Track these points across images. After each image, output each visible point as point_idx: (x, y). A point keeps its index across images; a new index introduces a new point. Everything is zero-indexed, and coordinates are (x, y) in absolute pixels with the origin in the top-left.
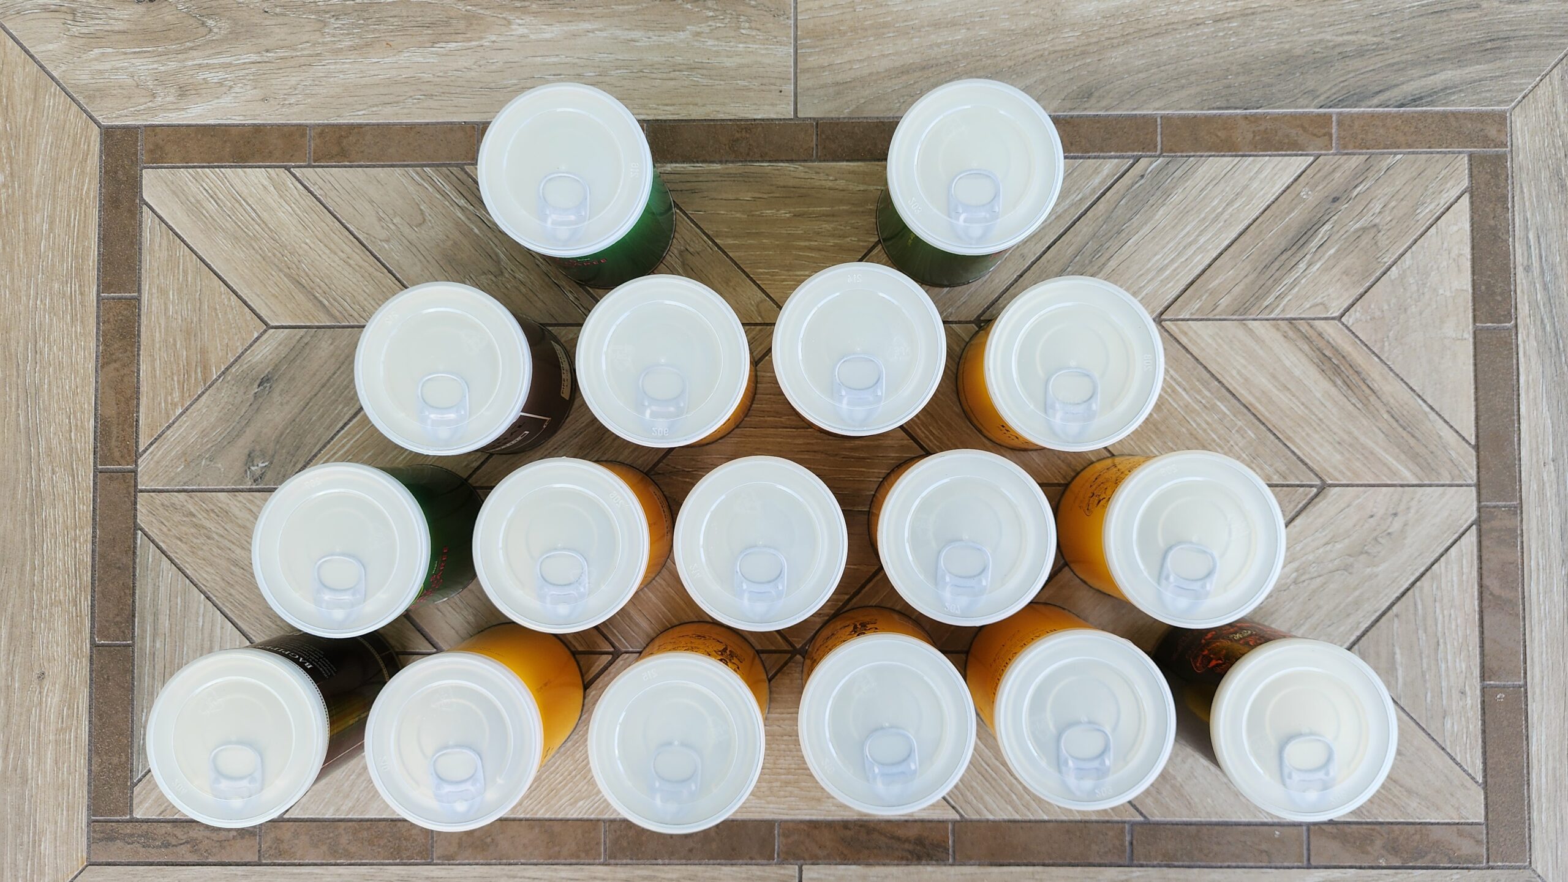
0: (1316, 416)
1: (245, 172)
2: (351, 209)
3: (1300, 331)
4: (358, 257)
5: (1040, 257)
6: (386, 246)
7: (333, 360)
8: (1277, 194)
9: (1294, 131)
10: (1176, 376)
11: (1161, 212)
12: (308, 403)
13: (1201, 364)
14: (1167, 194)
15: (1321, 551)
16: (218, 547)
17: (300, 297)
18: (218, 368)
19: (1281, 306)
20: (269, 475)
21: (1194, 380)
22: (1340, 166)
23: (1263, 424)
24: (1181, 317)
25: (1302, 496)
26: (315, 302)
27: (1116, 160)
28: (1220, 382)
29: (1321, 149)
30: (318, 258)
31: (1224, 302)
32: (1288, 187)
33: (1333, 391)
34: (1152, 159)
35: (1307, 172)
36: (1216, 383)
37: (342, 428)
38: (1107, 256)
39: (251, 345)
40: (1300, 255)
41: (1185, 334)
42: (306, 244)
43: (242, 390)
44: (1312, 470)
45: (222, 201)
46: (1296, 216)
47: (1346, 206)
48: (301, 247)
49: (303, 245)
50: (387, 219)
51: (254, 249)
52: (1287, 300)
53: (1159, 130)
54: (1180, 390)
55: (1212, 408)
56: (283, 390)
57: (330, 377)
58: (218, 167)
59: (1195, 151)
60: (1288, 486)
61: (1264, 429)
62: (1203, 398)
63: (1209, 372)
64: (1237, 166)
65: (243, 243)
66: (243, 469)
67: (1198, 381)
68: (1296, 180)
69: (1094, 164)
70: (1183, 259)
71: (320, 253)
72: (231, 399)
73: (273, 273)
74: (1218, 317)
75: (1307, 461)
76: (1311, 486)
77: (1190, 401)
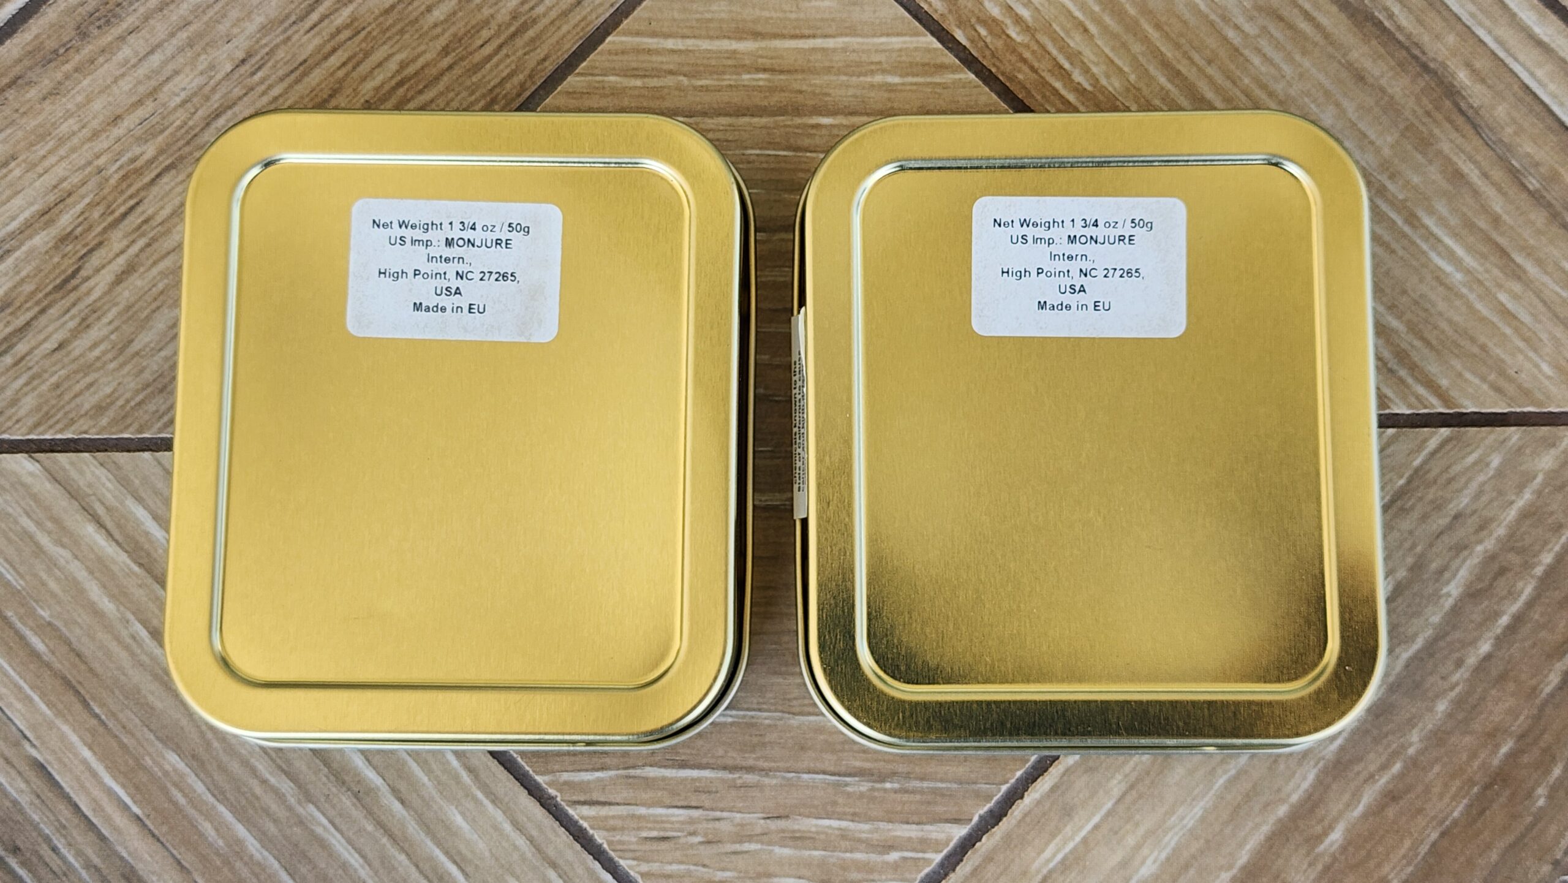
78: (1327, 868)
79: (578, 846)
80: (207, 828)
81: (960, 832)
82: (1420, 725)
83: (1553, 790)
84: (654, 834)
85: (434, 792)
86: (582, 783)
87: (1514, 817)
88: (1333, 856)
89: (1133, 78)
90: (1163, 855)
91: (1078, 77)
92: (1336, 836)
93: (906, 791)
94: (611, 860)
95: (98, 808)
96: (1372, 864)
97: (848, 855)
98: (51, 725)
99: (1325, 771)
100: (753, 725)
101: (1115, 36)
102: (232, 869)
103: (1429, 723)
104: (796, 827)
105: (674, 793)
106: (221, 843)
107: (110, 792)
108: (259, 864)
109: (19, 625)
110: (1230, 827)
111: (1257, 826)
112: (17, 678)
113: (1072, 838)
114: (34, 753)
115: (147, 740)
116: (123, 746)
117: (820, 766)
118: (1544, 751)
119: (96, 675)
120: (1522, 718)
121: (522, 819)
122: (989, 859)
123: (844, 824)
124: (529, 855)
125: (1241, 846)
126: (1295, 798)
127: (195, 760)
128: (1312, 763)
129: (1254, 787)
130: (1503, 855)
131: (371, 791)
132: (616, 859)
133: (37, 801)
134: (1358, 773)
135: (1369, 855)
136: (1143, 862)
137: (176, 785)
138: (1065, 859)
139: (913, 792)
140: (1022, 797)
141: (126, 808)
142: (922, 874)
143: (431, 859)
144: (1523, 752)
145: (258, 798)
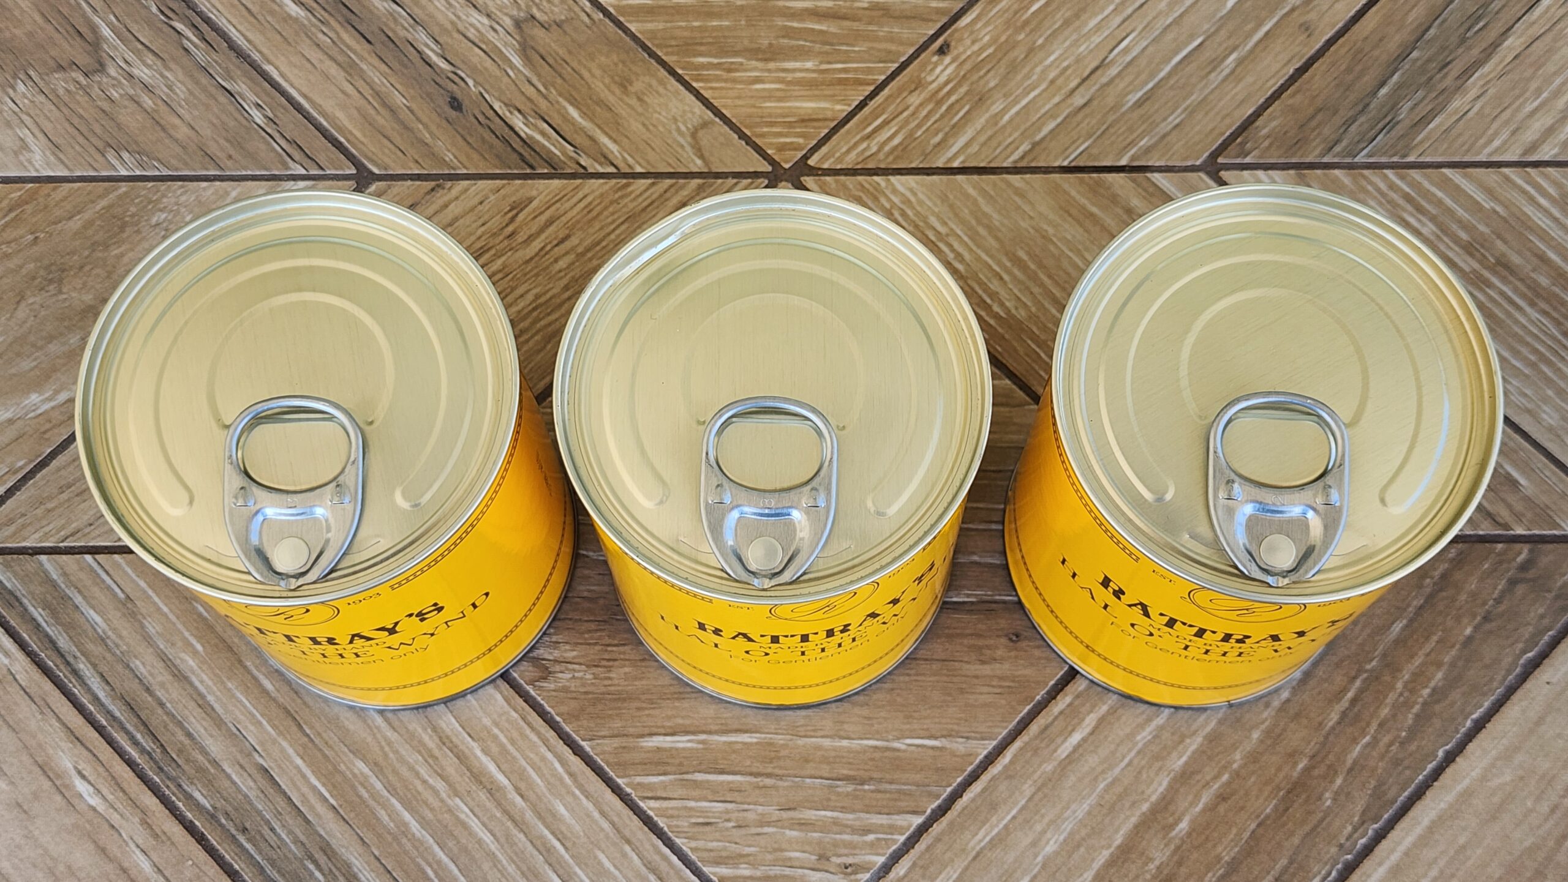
38: (1500, 25)
78: (1178, 848)
79: (646, 829)
80: (383, 814)
81: (918, 820)
82: (1241, 748)
83: (1337, 793)
84: (701, 820)
85: (545, 790)
86: (650, 784)
87: (1310, 813)
88: (1182, 839)
89: (1033, 309)
90: (1062, 838)
91: (996, 308)
92: (1184, 825)
93: (879, 791)
94: (669, 839)
95: (305, 800)
96: (1209, 845)
97: (838, 836)
98: (274, 742)
99: (1174, 780)
100: (771, 744)
101: (1020, 282)
102: (399, 844)
103: (1248, 747)
104: (801, 816)
105: (715, 792)
106: (392, 825)
107: (314, 788)
108: (419, 840)
109: (255, 672)
110: (1109, 818)
111: (1127, 818)
112: (252, 708)
113: (997, 825)
114: (261, 761)
115: (343, 752)
116: (325, 756)
117: (818, 773)
118: (1329, 767)
119: (308, 707)
120: (1312, 744)
121: (606, 809)
122: (938, 840)
123: (835, 814)
124: (611, 835)
125: (1117, 831)
126: (1154, 798)
127: (376, 767)
128: (1166, 773)
129: (1126, 790)
130: (1303, 841)
131: (501, 789)
132: (674, 838)
133: (261, 796)
134: (1198, 781)
135: (1207, 838)
136: (1048, 843)
137: (362, 784)
138: (992, 839)
139: (885, 792)
140: (961, 796)
141: (326, 800)
142: (891, 850)
143: (542, 837)
144: (1314, 767)
145: (419, 793)
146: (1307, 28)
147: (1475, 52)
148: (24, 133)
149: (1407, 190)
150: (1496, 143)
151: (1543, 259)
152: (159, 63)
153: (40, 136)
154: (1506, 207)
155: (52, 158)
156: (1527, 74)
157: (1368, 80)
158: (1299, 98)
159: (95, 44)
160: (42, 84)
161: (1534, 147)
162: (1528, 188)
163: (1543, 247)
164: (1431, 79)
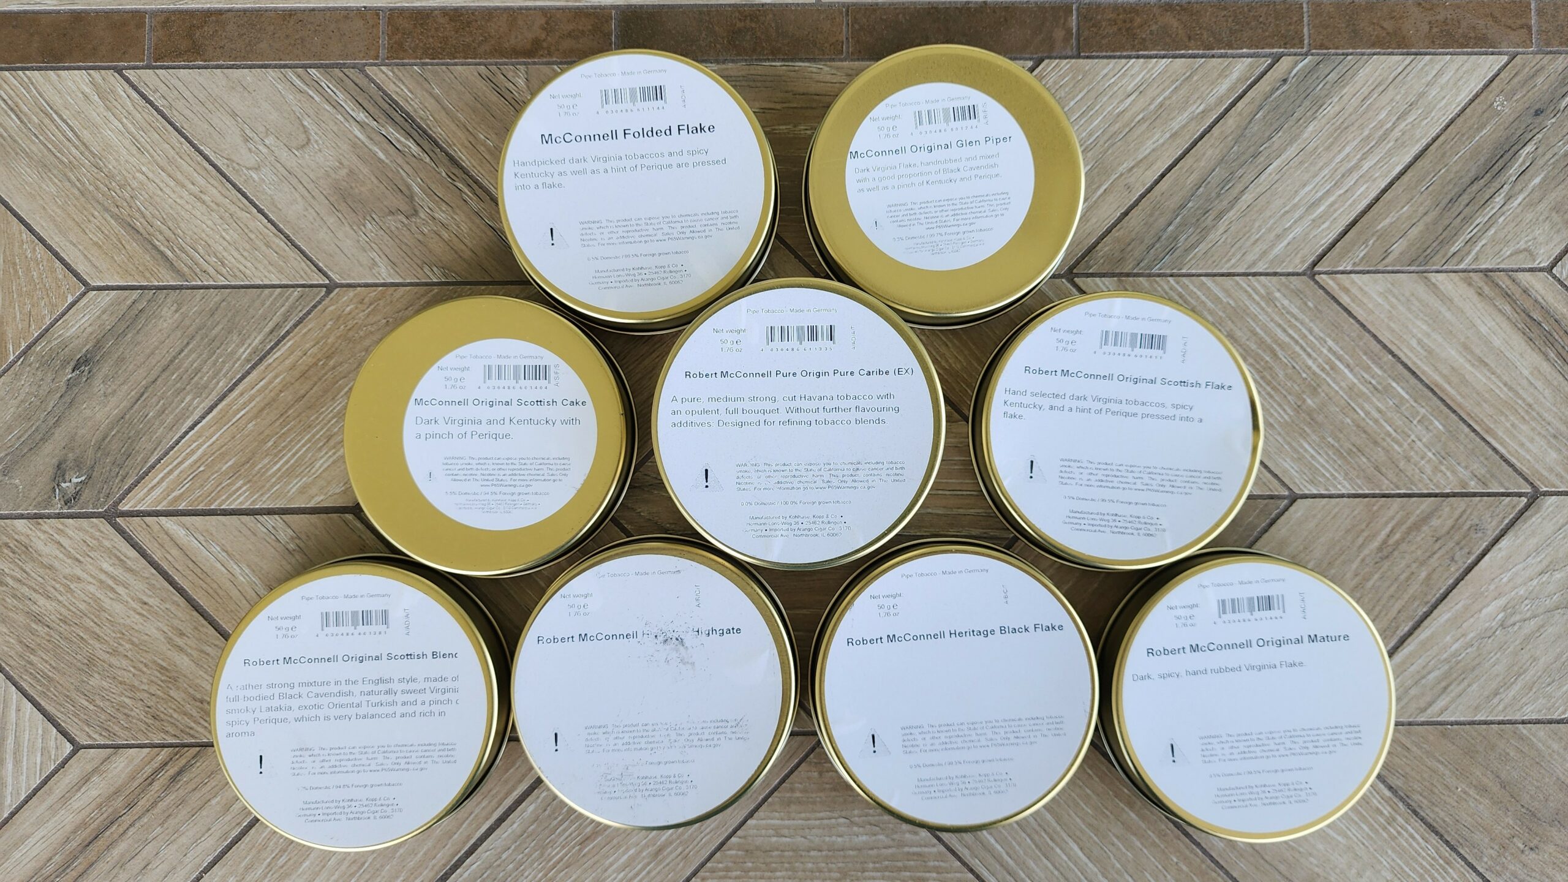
0: (1524, 400)
1: (58, 76)
2: (206, 126)
3: (1500, 287)
4: (214, 191)
5: (1149, 190)
6: (254, 176)
7: (179, 333)
8: (1463, 104)
9: (1482, 22)
10: (1336, 348)
11: (1311, 128)
12: (141, 396)
13: (1369, 332)
14: (1319, 104)
15: (1535, 582)
16: (14, 596)
17: (133, 246)
18: (16, 345)
19: (1473, 253)
20: (86, 495)
21: (1361, 353)
22: (1543, 68)
23: (1454, 412)
24: (1341, 268)
25: (1509, 507)
26: (154, 252)
27: (1250, 60)
28: (1394, 355)
29: (1518, 46)
30: (159, 192)
31: (1397, 248)
32: (1477, 96)
33: (1545, 367)
34: (1299, 57)
35: (1502, 75)
36: (1390, 357)
37: (192, 428)
38: (1240, 187)
39: (63, 314)
40: (1496, 184)
41: (1346, 291)
42: (143, 173)
43: (50, 376)
44: (1520, 474)
45: (25, 115)
46: (1488, 134)
47: (1553, 120)
48: (134, 178)
49: (138, 175)
50: (256, 138)
51: (69, 180)
52: (1480, 244)
53: (1305, 19)
54: (1342, 367)
55: (1387, 390)
56: (106, 376)
57: (175, 358)
58: (23, 69)
59: (1354, 48)
60: (1489, 495)
61: (1456, 418)
62: (1373, 377)
63: (1379, 342)
64: (1409, 68)
65: (55, 172)
66: (49, 487)
67: (1366, 354)
68: (1486, 86)
69: (1221, 64)
70: (1341, 192)
71: (162, 185)
72: (34, 389)
73: (96, 213)
74: (1390, 268)
75: (1513, 460)
76: (1520, 495)
77: (1355, 381)
146: (1128, 187)
147: (1225, 203)
148: (373, 255)
149: (1180, 290)
150: (1233, 261)
151: (1255, 334)
152: (449, 209)
153: (383, 256)
154: (1235, 301)
155: (392, 271)
156: (1253, 217)
157: (1162, 221)
158: (1122, 232)
159: (411, 197)
160: (381, 224)
161: (1254, 263)
162: (1249, 289)
163: (1254, 326)
164: (1198, 220)
